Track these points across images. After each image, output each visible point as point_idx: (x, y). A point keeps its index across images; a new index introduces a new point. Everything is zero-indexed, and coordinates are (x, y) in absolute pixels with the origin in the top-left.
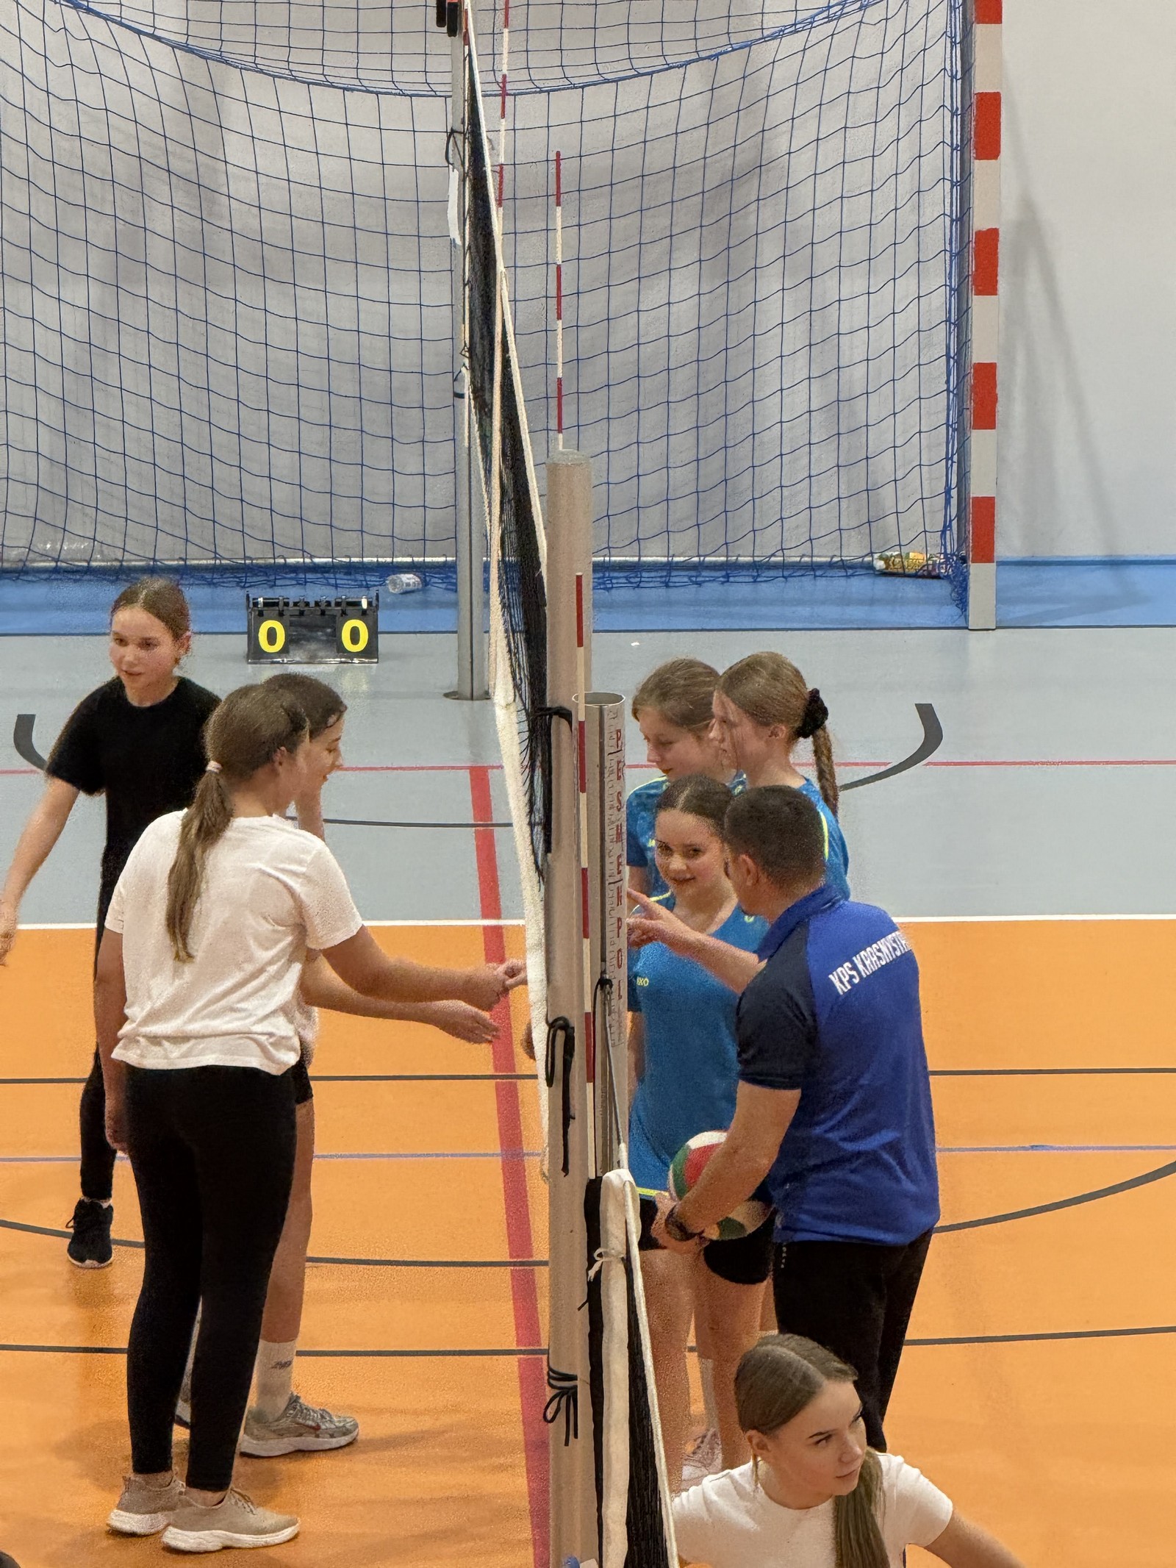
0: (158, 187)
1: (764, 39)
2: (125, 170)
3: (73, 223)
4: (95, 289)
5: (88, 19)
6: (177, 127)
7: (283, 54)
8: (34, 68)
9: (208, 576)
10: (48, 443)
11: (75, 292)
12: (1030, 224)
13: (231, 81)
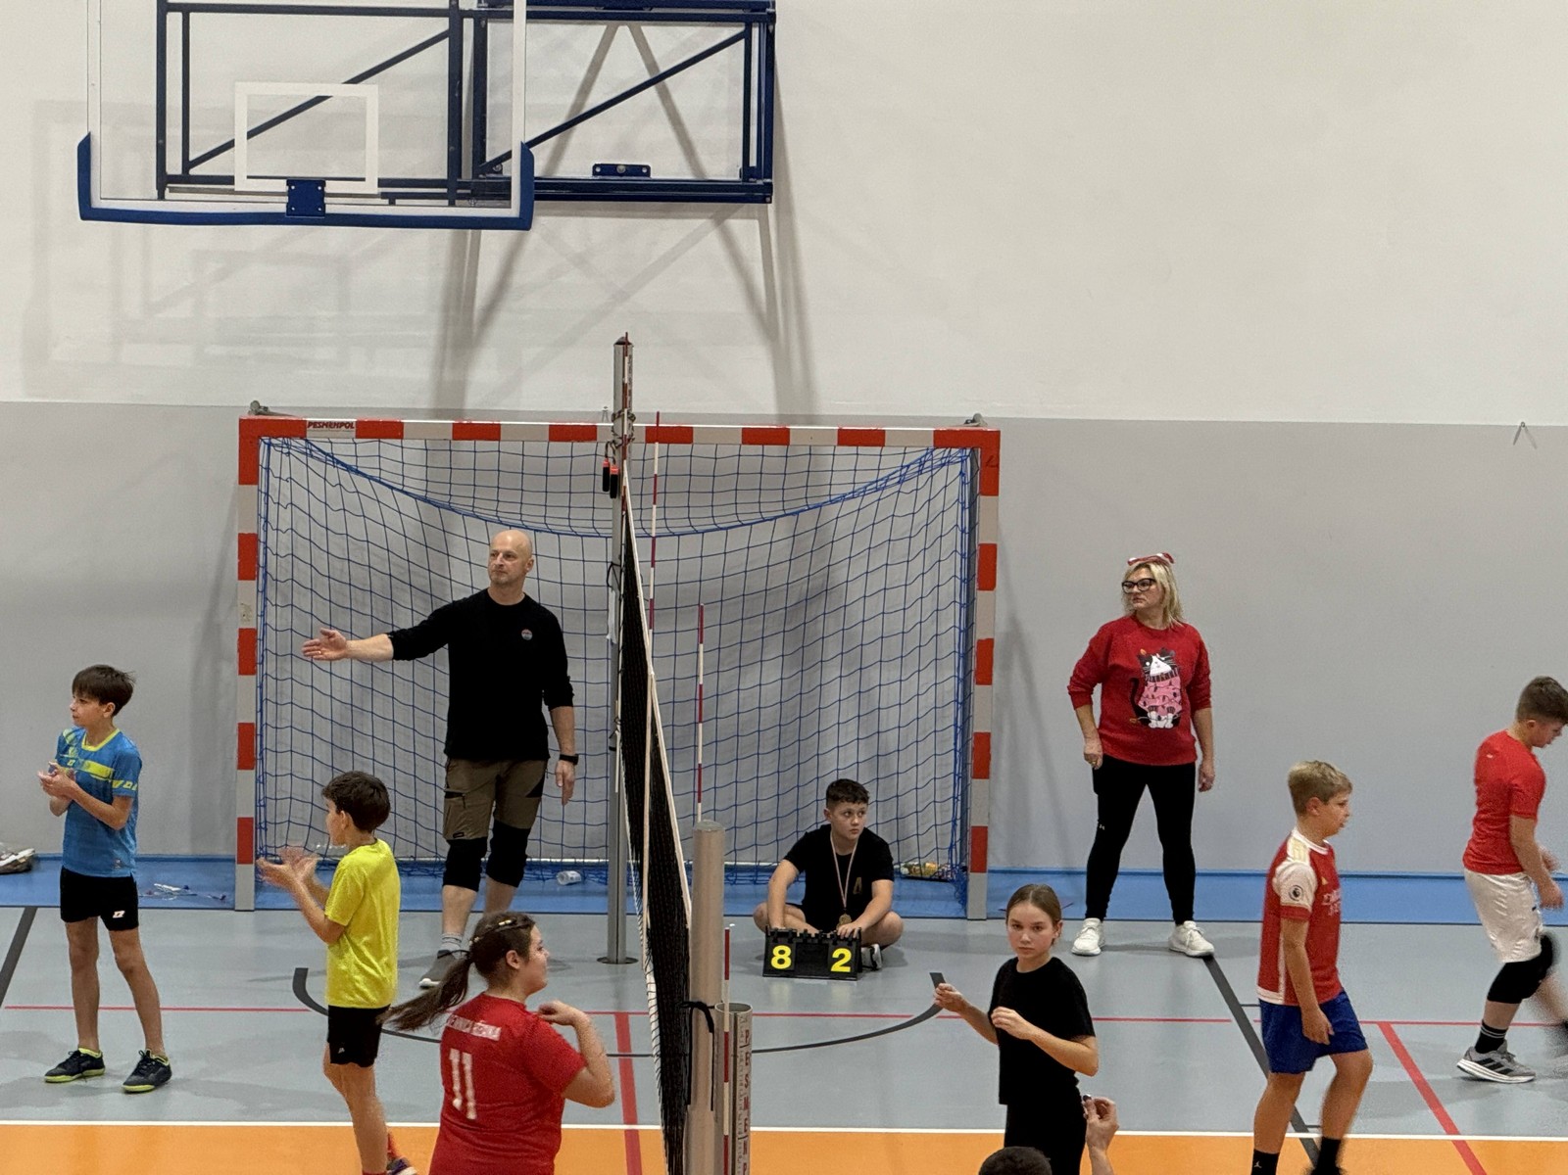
1: (832, 502)
2: (379, 583)
6: (417, 554)
7: (494, 505)
8: (318, 510)
12: (1016, 635)
13: (456, 522)
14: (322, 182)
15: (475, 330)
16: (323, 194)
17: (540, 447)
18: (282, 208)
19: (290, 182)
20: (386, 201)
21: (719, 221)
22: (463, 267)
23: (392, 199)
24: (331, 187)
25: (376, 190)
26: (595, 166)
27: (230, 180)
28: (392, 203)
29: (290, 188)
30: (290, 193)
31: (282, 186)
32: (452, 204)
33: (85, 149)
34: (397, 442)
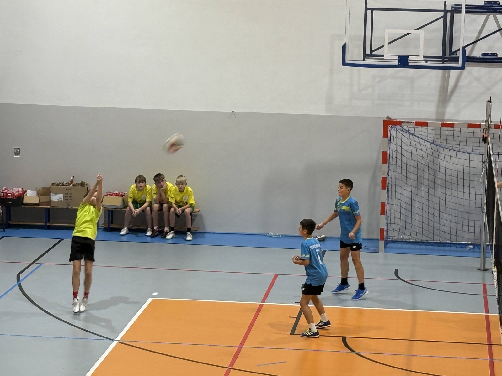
2: (420, 166)
5: (414, 137)
6: (430, 158)
7: (452, 145)
8: (404, 146)
9: (432, 244)
10: (403, 217)
14: (408, 57)
15: (448, 97)
16: (408, 60)
17: (465, 129)
18: (397, 63)
19: (399, 56)
20: (425, 62)
22: (445, 80)
23: (427, 61)
24: (410, 58)
25: (422, 59)
26: (482, 53)
27: (383, 56)
29: (399, 58)
30: (399, 60)
31: (397, 58)
32: (443, 63)
33: (344, 47)
34: (426, 127)
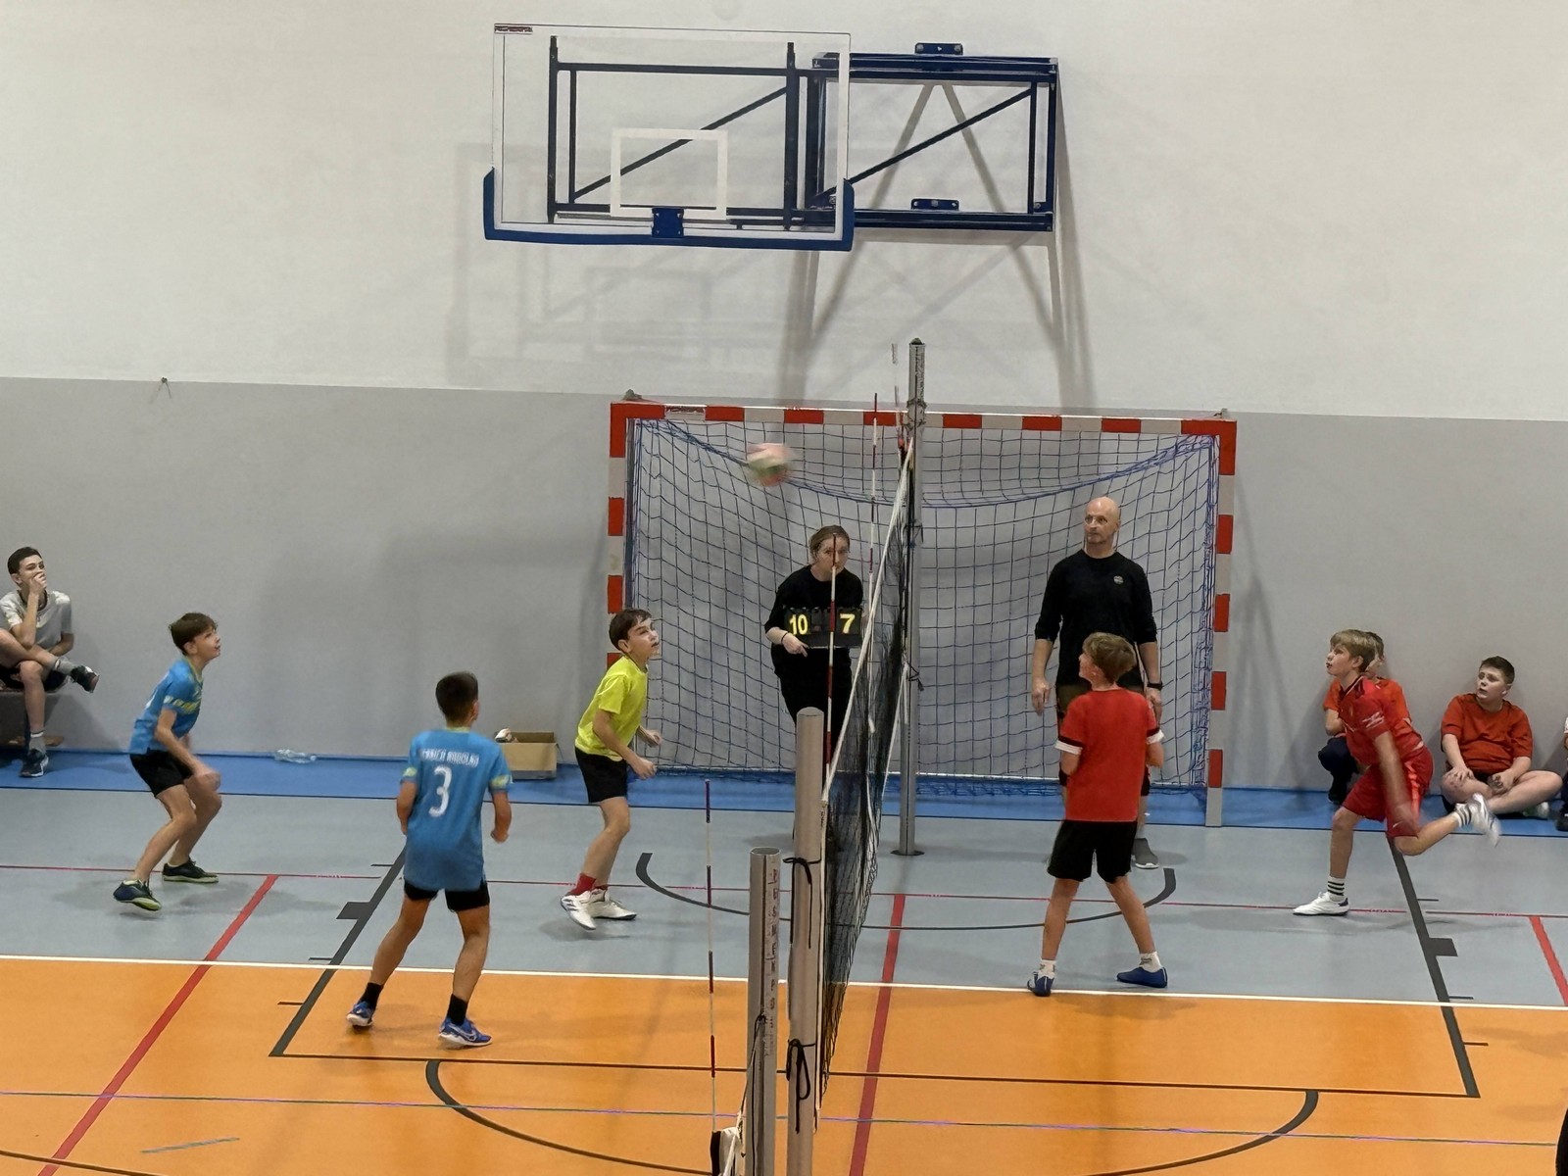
0: (751, 553)
1: (1100, 480)
3: (702, 571)
4: (714, 610)
5: (711, 454)
7: (820, 479)
8: (681, 481)
11: (703, 612)
12: (1257, 595)
14: (681, 210)
15: (814, 335)
16: (682, 220)
18: (649, 231)
19: (655, 210)
20: (735, 227)
21: (1015, 246)
22: (805, 280)
23: (739, 224)
24: (688, 214)
25: (725, 217)
26: (914, 201)
27: (606, 208)
28: (739, 228)
29: (655, 216)
30: (655, 220)
31: (648, 213)
32: (787, 229)
33: (489, 181)
34: (740, 424)
